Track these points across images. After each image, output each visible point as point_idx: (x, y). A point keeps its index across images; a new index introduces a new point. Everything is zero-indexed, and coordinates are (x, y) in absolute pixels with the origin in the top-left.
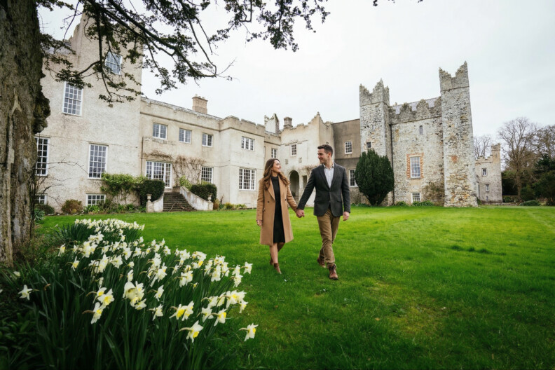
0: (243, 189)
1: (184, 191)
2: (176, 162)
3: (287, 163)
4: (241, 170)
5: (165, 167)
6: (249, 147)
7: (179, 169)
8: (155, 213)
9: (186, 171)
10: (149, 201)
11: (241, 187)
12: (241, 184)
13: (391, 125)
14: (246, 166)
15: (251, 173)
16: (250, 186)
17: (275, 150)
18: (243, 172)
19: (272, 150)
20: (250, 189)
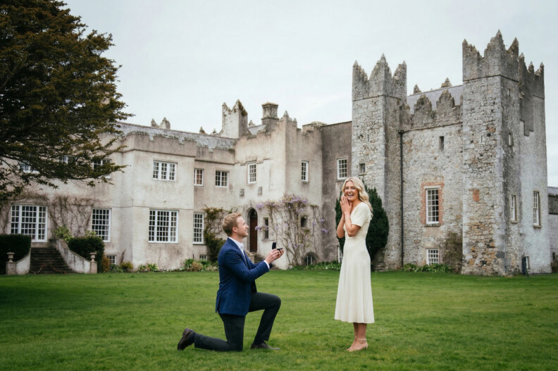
0: (155, 241)
1: (61, 246)
2: (54, 205)
3: (242, 195)
4: (152, 213)
5: (38, 212)
6: (168, 176)
7: (57, 215)
8: (16, 275)
9: (69, 216)
10: (11, 261)
11: (151, 238)
12: (151, 234)
13: (401, 133)
14: (160, 206)
15: (170, 216)
16: (169, 236)
17: (225, 173)
18: (156, 216)
19: (218, 173)
20: (169, 241)
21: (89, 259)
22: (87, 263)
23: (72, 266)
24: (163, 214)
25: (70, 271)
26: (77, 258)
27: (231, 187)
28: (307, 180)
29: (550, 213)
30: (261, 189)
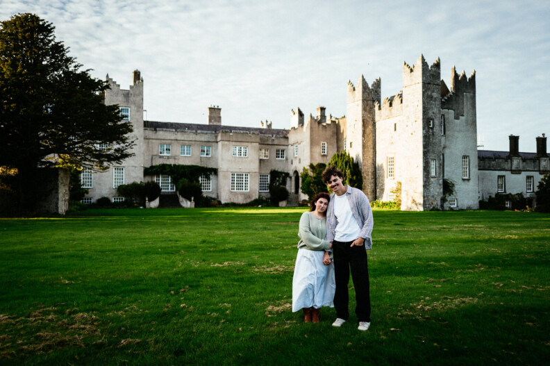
0: (235, 190)
4: (233, 175)
6: (242, 154)
8: (151, 208)
10: (147, 201)
11: (233, 189)
12: (233, 186)
14: (238, 170)
15: (244, 177)
16: (244, 188)
17: (283, 151)
18: (236, 176)
19: (278, 151)
20: (244, 190)
21: (190, 200)
22: (189, 203)
23: (182, 204)
24: (240, 175)
25: (181, 206)
26: (184, 200)
27: (287, 159)
28: (326, 153)
29: (479, 169)
30: (300, 160)
